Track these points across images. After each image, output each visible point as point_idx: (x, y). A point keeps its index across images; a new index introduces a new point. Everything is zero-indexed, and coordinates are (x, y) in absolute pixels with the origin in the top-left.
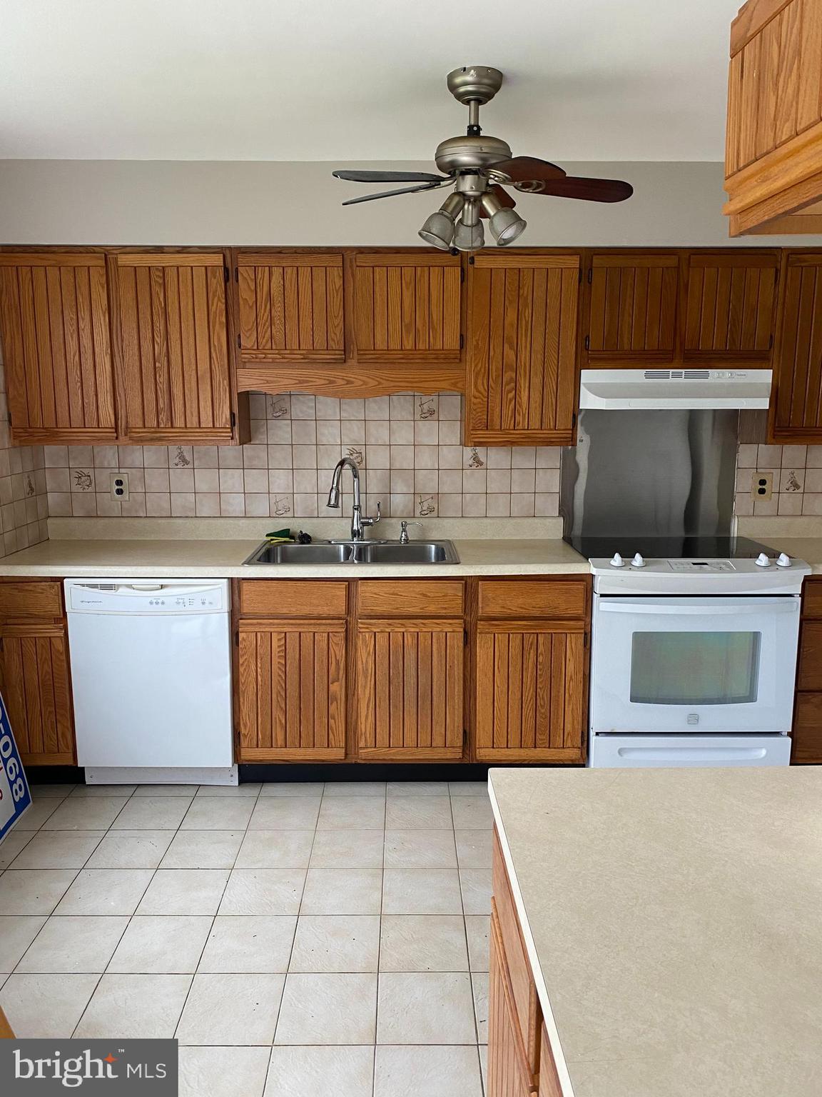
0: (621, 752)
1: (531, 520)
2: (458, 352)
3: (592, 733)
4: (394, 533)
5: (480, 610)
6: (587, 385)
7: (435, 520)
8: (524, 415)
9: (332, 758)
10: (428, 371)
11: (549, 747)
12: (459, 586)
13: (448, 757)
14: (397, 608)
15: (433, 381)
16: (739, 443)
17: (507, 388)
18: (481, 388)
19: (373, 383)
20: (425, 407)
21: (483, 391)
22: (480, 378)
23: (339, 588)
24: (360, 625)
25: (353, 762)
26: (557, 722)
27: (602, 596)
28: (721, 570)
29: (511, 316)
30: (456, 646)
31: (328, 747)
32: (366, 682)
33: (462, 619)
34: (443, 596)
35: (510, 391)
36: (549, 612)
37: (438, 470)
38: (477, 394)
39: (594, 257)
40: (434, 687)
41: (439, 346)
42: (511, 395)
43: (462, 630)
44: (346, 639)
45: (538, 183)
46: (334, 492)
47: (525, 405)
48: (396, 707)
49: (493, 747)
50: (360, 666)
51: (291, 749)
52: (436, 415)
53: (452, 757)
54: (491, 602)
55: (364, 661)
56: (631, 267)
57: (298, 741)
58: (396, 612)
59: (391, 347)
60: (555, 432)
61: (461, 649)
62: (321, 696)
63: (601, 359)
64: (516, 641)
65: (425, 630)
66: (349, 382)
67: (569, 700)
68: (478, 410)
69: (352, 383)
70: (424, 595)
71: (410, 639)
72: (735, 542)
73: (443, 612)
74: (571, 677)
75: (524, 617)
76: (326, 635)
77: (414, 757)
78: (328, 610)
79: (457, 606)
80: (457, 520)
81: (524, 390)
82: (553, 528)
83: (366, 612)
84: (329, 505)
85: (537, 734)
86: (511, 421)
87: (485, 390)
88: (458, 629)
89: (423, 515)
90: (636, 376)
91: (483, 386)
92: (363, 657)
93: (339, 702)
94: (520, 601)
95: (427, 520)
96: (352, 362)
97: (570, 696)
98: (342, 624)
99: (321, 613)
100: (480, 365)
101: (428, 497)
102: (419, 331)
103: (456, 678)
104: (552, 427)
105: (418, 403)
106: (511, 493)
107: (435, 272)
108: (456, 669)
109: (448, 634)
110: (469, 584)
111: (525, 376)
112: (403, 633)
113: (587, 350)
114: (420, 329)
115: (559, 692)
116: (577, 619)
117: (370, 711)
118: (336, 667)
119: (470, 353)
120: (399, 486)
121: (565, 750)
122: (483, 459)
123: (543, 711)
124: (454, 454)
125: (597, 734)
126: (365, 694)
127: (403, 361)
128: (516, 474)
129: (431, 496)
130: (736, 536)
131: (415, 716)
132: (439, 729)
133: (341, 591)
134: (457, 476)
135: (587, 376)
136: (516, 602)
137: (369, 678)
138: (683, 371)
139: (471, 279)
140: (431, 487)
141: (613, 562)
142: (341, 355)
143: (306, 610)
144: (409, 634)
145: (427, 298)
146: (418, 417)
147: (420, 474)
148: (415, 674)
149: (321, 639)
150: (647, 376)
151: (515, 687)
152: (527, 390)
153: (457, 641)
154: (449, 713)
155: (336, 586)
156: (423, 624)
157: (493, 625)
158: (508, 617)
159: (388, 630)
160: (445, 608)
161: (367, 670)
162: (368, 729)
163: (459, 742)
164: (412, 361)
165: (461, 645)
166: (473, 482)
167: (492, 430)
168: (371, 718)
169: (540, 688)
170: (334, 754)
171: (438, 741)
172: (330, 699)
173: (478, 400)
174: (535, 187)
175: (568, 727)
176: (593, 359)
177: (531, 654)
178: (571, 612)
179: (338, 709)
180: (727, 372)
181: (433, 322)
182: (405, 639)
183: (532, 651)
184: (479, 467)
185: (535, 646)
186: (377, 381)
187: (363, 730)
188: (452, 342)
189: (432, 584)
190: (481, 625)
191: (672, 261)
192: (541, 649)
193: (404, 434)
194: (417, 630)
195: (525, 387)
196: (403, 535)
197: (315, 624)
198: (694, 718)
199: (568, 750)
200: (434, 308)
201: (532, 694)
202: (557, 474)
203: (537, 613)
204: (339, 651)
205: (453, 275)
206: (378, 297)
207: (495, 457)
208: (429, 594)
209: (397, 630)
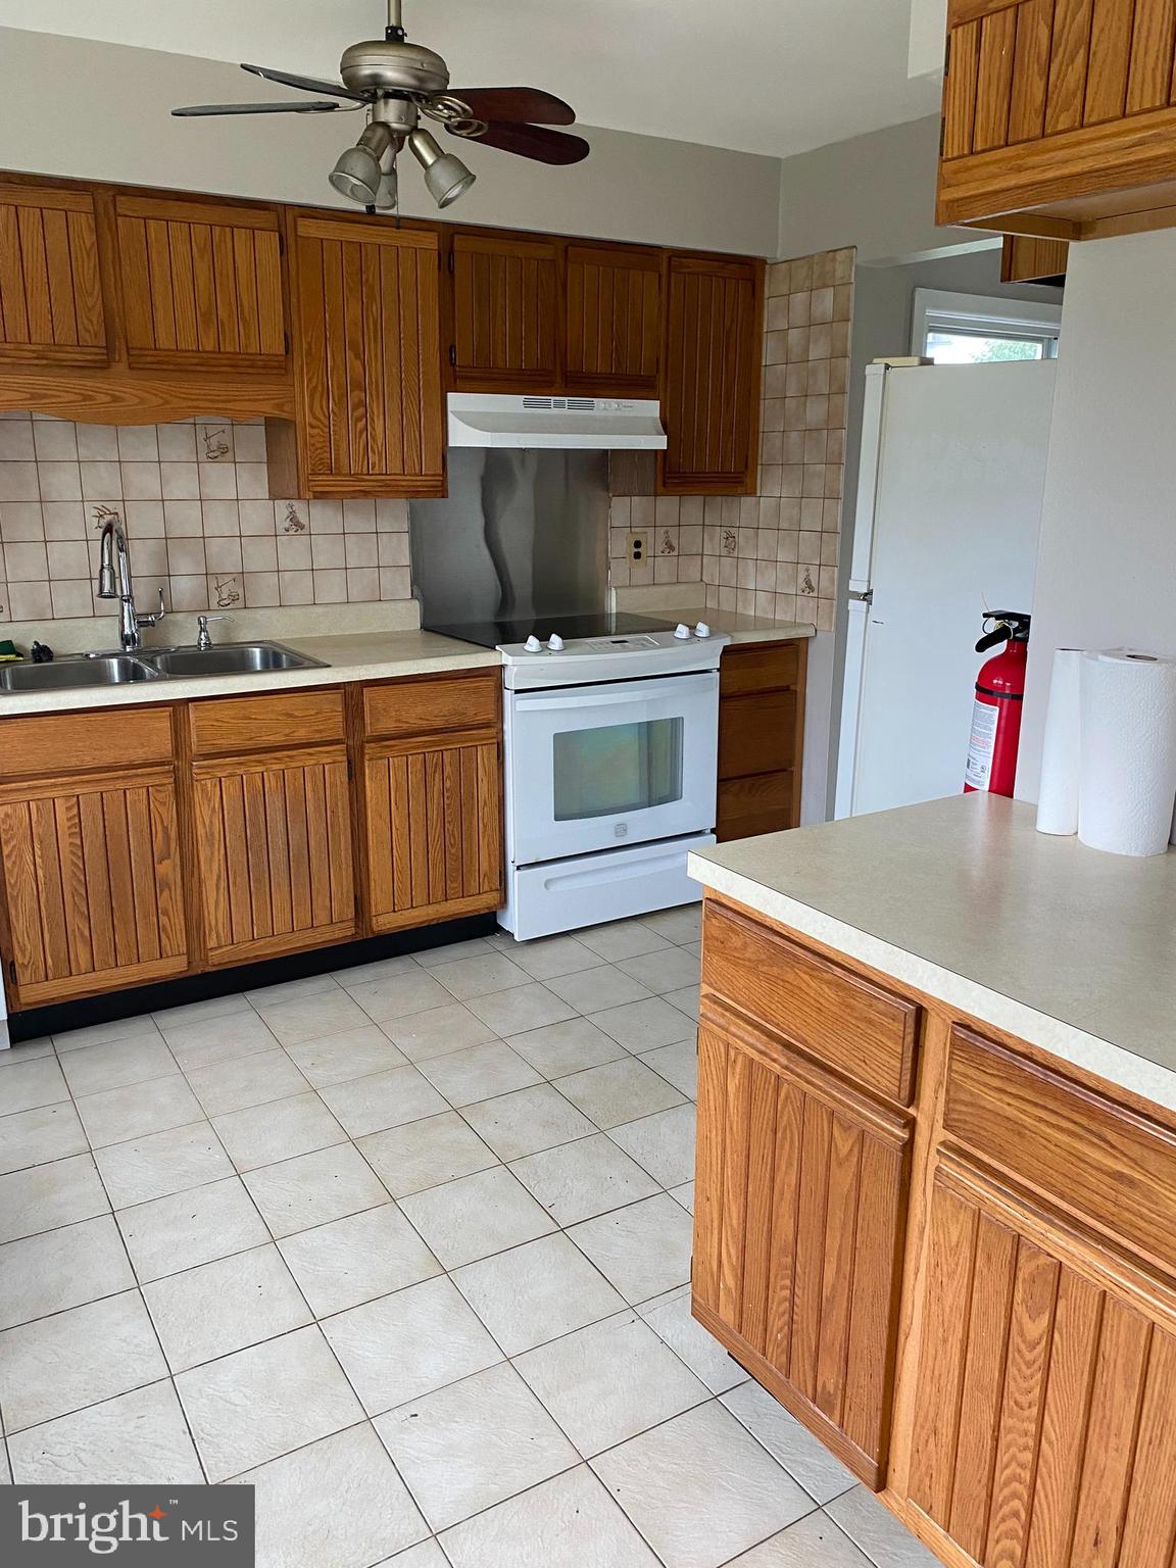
0: (547, 884)
1: (377, 605)
2: (283, 358)
3: (511, 868)
4: (186, 635)
5: (368, 728)
6: (457, 414)
7: (244, 613)
8: (380, 454)
9: (169, 972)
10: (239, 386)
11: (463, 897)
12: (337, 696)
13: (336, 936)
14: (251, 739)
15: (246, 400)
16: (611, 495)
17: (356, 414)
18: (318, 413)
19: (157, 401)
20: (214, 441)
21: (322, 418)
22: (318, 396)
23: (159, 717)
24: (196, 771)
25: (200, 972)
26: (471, 862)
27: (517, 692)
28: (644, 647)
29: (353, 311)
30: (338, 782)
31: (161, 957)
32: (212, 854)
33: (343, 743)
34: (317, 713)
35: (359, 419)
36: (455, 720)
37: (240, 536)
38: (315, 422)
39: (456, 237)
40: (312, 843)
41: (253, 349)
42: (361, 425)
43: (345, 758)
44: (176, 792)
45: (479, 125)
46: (106, 573)
47: (380, 440)
48: (258, 881)
49: (394, 911)
50: (201, 831)
51: (103, 973)
52: (230, 454)
53: (341, 935)
54: (383, 717)
55: (207, 823)
56: (501, 256)
57: (113, 958)
58: (250, 744)
59: (183, 346)
60: (421, 478)
61: (346, 785)
62: (143, 884)
63: (474, 379)
64: (416, 762)
65: (294, 765)
66: (115, 399)
67: (484, 832)
68: (319, 445)
69: (121, 399)
70: (291, 716)
71: (273, 783)
72: (614, 619)
73: (317, 737)
74: (485, 802)
75: (424, 731)
76: (145, 790)
77: (289, 947)
78: (144, 753)
79: (335, 725)
80: (274, 611)
81: (378, 416)
82: (408, 615)
83: (205, 750)
84: (101, 594)
85: (448, 882)
86: (363, 462)
87: (325, 415)
88: (339, 759)
89: (222, 606)
90: (512, 404)
91: (322, 409)
92: (204, 815)
93: (173, 888)
94: (419, 710)
95: (227, 614)
96: (121, 367)
97: (485, 826)
98: (169, 772)
99: (132, 758)
100: (315, 380)
101: (227, 578)
102: (223, 324)
103: (342, 827)
104: (417, 471)
105: (201, 437)
106: (346, 569)
107: (241, 236)
108: (340, 814)
109: (326, 767)
110: (352, 695)
111: (378, 398)
112: (263, 773)
113: (453, 365)
114: (225, 321)
115: (471, 823)
116: (487, 725)
117: (221, 896)
118: (163, 838)
119: (298, 361)
120: (183, 564)
121: (481, 897)
122: (303, 519)
123: (453, 851)
124: (261, 513)
125: (518, 868)
126: (211, 871)
127: (199, 368)
128: (351, 540)
129: (231, 577)
130: (614, 611)
131: (287, 889)
132: (321, 901)
133: (163, 723)
134: (267, 546)
135: (454, 399)
136: (415, 711)
137: (217, 846)
138: (566, 399)
139: (292, 249)
140: (231, 564)
141: (527, 647)
142: (103, 354)
143: (108, 757)
144: (271, 774)
145: (231, 273)
146: (203, 457)
147: (214, 546)
148: (283, 830)
149: (136, 798)
150: (526, 405)
151: (417, 827)
152: (381, 417)
153: (339, 776)
154: (335, 875)
155: (157, 715)
156: (289, 757)
157: (387, 746)
158: (405, 734)
159: (239, 772)
160: (320, 731)
161: (212, 834)
162: (220, 921)
163: (350, 913)
164: (215, 369)
165: (346, 779)
166: (293, 553)
167: (338, 474)
168: (223, 904)
169: (449, 822)
170: (171, 966)
171: (322, 917)
172: (158, 885)
173: (316, 431)
174: (474, 127)
175: (484, 866)
176: (462, 378)
177: (437, 780)
178: (481, 718)
179: (172, 900)
180: (613, 403)
181: (242, 311)
182: (266, 781)
183: (437, 775)
184: (299, 532)
185: (439, 770)
186: (162, 398)
187: (213, 923)
188: (273, 344)
189: (298, 699)
190: (369, 749)
191: (546, 252)
192: (448, 769)
193: (183, 483)
194: (283, 766)
195: (378, 413)
196: (203, 637)
197: (124, 778)
198: (622, 829)
199: (485, 895)
200: (243, 290)
201: (440, 832)
202: (406, 538)
203: (439, 723)
204: (169, 814)
205: (268, 243)
206: (156, 265)
207: (321, 517)
208: (296, 713)
209: (253, 769)
